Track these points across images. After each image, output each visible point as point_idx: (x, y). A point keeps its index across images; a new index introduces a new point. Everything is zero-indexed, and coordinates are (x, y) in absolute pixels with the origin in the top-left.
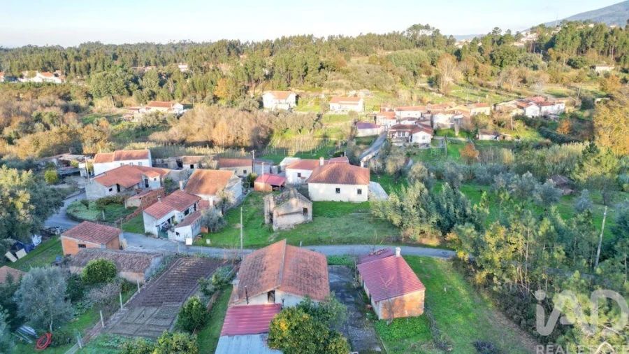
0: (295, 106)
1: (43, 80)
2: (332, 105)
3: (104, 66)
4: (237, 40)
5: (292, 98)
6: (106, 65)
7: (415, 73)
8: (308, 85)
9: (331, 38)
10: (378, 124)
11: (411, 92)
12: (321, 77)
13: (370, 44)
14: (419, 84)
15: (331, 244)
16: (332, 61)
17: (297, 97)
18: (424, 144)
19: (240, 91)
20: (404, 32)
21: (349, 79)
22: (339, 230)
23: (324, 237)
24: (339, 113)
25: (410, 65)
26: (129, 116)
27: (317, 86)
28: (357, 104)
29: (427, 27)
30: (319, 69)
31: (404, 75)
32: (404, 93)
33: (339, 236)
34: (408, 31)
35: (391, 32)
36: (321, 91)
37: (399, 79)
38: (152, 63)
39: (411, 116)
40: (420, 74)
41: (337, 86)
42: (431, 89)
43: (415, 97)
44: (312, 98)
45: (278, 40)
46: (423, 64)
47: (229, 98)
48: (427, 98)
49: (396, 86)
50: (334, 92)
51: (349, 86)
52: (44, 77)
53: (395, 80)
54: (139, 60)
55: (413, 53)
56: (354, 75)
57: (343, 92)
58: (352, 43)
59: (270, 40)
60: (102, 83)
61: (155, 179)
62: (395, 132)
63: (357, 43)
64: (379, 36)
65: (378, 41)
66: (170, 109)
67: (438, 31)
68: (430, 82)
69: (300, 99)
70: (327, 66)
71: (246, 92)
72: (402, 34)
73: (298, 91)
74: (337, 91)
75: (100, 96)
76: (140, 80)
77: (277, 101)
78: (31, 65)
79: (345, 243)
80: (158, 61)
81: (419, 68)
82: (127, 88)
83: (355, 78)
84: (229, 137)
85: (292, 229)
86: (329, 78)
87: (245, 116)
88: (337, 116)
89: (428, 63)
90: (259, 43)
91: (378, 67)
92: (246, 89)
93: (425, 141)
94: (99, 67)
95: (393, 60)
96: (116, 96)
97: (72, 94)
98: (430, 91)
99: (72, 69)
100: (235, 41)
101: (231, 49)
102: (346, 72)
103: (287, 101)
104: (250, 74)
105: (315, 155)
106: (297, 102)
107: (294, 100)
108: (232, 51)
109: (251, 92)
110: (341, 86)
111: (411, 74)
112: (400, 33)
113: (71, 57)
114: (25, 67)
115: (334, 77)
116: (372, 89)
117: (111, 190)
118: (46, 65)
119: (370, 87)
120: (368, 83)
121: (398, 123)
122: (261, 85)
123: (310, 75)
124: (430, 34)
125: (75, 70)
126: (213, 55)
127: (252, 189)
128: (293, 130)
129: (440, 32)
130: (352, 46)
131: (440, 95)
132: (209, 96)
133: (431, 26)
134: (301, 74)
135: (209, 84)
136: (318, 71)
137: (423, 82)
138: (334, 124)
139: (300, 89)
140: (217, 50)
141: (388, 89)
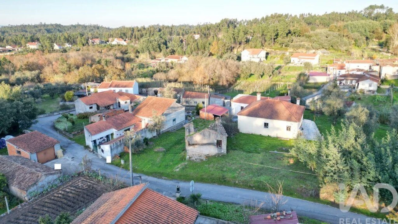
0: (265, 60)
1: (117, 43)
2: (292, 59)
3: (150, 35)
4: (235, 19)
5: (263, 54)
6: (151, 34)
7: (367, 38)
8: (277, 45)
9: (302, 15)
10: (328, 73)
11: (363, 52)
12: (288, 39)
13: (333, 19)
14: (371, 46)
15: (235, 185)
16: (299, 29)
17: (267, 54)
18: (370, 91)
19: (227, 50)
20: (362, 11)
21: (311, 42)
22: (249, 169)
23: (229, 176)
24: (298, 65)
25: (363, 31)
26: (155, 64)
27: (284, 46)
28: (314, 59)
29: (382, 7)
30: (287, 34)
31: (357, 39)
32: (356, 52)
33: (247, 177)
34: (365, 10)
35: (351, 11)
36: (287, 50)
37: (353, 42)
38: (180, 34)
39: (360, 68)
40: (372, 38)
41: (300, 46)
42: (381, 50)
43: (366, 55)
44: (279, 55)
45: (263, 18)
46: (376, 31)
47: (219, 54)
48: (377, 56)
49: (350, 47)
50: (297, 51)
51: (310, 47)
52: (118, 41)
53: (349, 42)
54: (173, 32)
55: (368, 23)
56: (315, 39)
57: (304, 51)
58: (317, 19)
59: (258, 18)
60: (145, 44)
61: (126, 103)
62: (343, 80)
63: (322, 19)
64: (340, 14)
65: (339, 18)
66: (179, 60)
67: (391, 10)
68: (381, 45)
69: (269, 56)
70: (295, 33)
71: (231, 50)
72: (360, 13)
73: (269, 50)
74: (300, 50)
75: (143, 52)
76: (168, 43)
77: (252, 56)
78: (115, 35)
79: (251, 188)
80: (184, 33)
81: (371, 33)
82: (159, 47)
83: (315, 41)
84: (205, 78)
85: (202, 160)
86: (294, 40)
87: (219, 63)
88: (295, 67)
89: (380, 30)
90: (250, 21)
91: (336, 33)
92: (232, 49)
93: (371, 88)
94: (148, 35)
95: (349, 28)
96: (152, 52)
97: (129, 51)
98: (380, 51)
99: (133, 37)
100: (234, 20)
101: (230, 24)
102: (309, 37)
103: (258, 56)
104: (236, 38)
105: (268, 94)
106: (266, 57)
107: (265, 56)
108: (230, 26)
109: (235, 51)
110: (303, 46)
111: (365, 38)
112: (358, 12)
113: (135, 30)
114: (111, 36)
115: (299, 40)
116: (329, 49)
117: (91, 108)
118: (122, 35)
119: (327, 47)
120: (326, 44)
121: (347, 73)
122: (242, 46)
123: (279, 38)
124: (384, 12)
125: (135, 38)
126: (218, 28)
127: (197, 117)
128: (256, 76)
129: (393, 10)
130: (317, 21)
131: (390, 55)
132: (207, 52)
133: (385, 6)
134: (273, 37)
135: (207, 45)
136: (286, 35)
137: (374, 44)
138: (291, 73)
139: (270, 48)
140: (221, 25)
141: (342, 49)
